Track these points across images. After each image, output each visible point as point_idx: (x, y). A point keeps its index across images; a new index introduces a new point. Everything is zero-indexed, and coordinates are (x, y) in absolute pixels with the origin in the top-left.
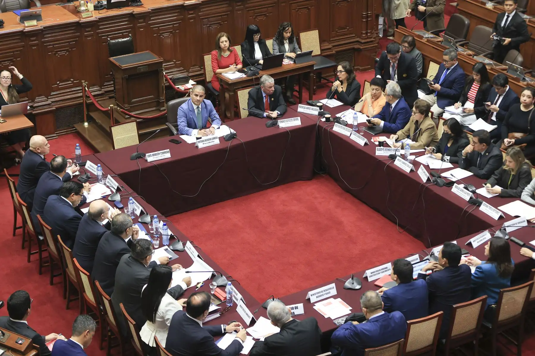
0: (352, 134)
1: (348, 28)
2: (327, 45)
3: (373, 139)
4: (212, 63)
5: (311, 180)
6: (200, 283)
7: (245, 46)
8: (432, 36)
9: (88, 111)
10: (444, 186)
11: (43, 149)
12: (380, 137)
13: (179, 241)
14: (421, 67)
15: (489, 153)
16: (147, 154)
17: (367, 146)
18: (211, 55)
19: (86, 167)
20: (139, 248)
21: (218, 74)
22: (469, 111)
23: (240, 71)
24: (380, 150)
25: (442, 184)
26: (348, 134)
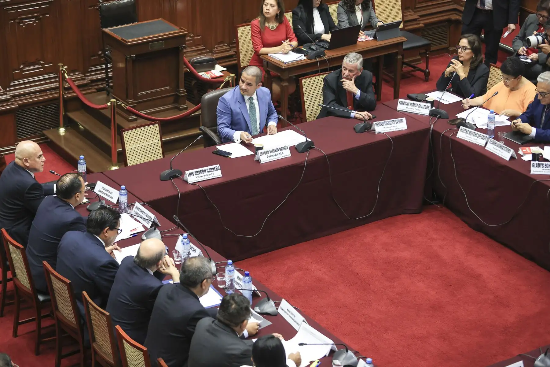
0: (488, 143)
2: (411, 15)
3: (522, 150)
4: (253, 39)
5: (420, 213)
6: (314, 361)
7: (300, 14)
9: (66, 110)
11: (33, 162)
12: (532, 148)
13: (269, 300)
16: (187, 172)
17: (513, 161)
18: (250, 27)
19: (96, 190)
20: (233, 306)
21: (262, 54)
23: (296, 50)
24: (538, 166)
26: (482, 142)
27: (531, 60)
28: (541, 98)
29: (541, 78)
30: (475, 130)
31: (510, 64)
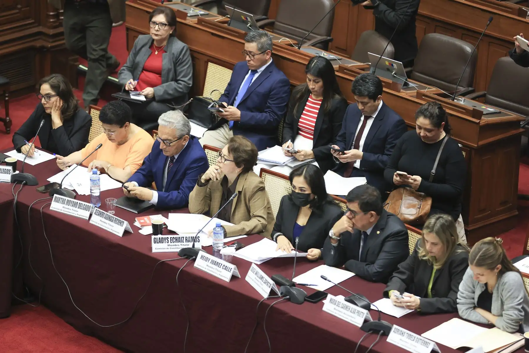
0: (93, 215)
1: (19, 6)
3: (139, 221)
5: (7, 317)
8: (202, 12)
10: (306, 303)
12: (152, 217)
14: (190, 75)
15: (382, 230)
17: (128, 237)
22: (305, 155)
24: (161, 241)
25: (301, 299)
26: (84, 214)
27: (146, 97)
28: (165, 147)
29: (163, 120)
30: (75, 198)
31: (111, 109)
